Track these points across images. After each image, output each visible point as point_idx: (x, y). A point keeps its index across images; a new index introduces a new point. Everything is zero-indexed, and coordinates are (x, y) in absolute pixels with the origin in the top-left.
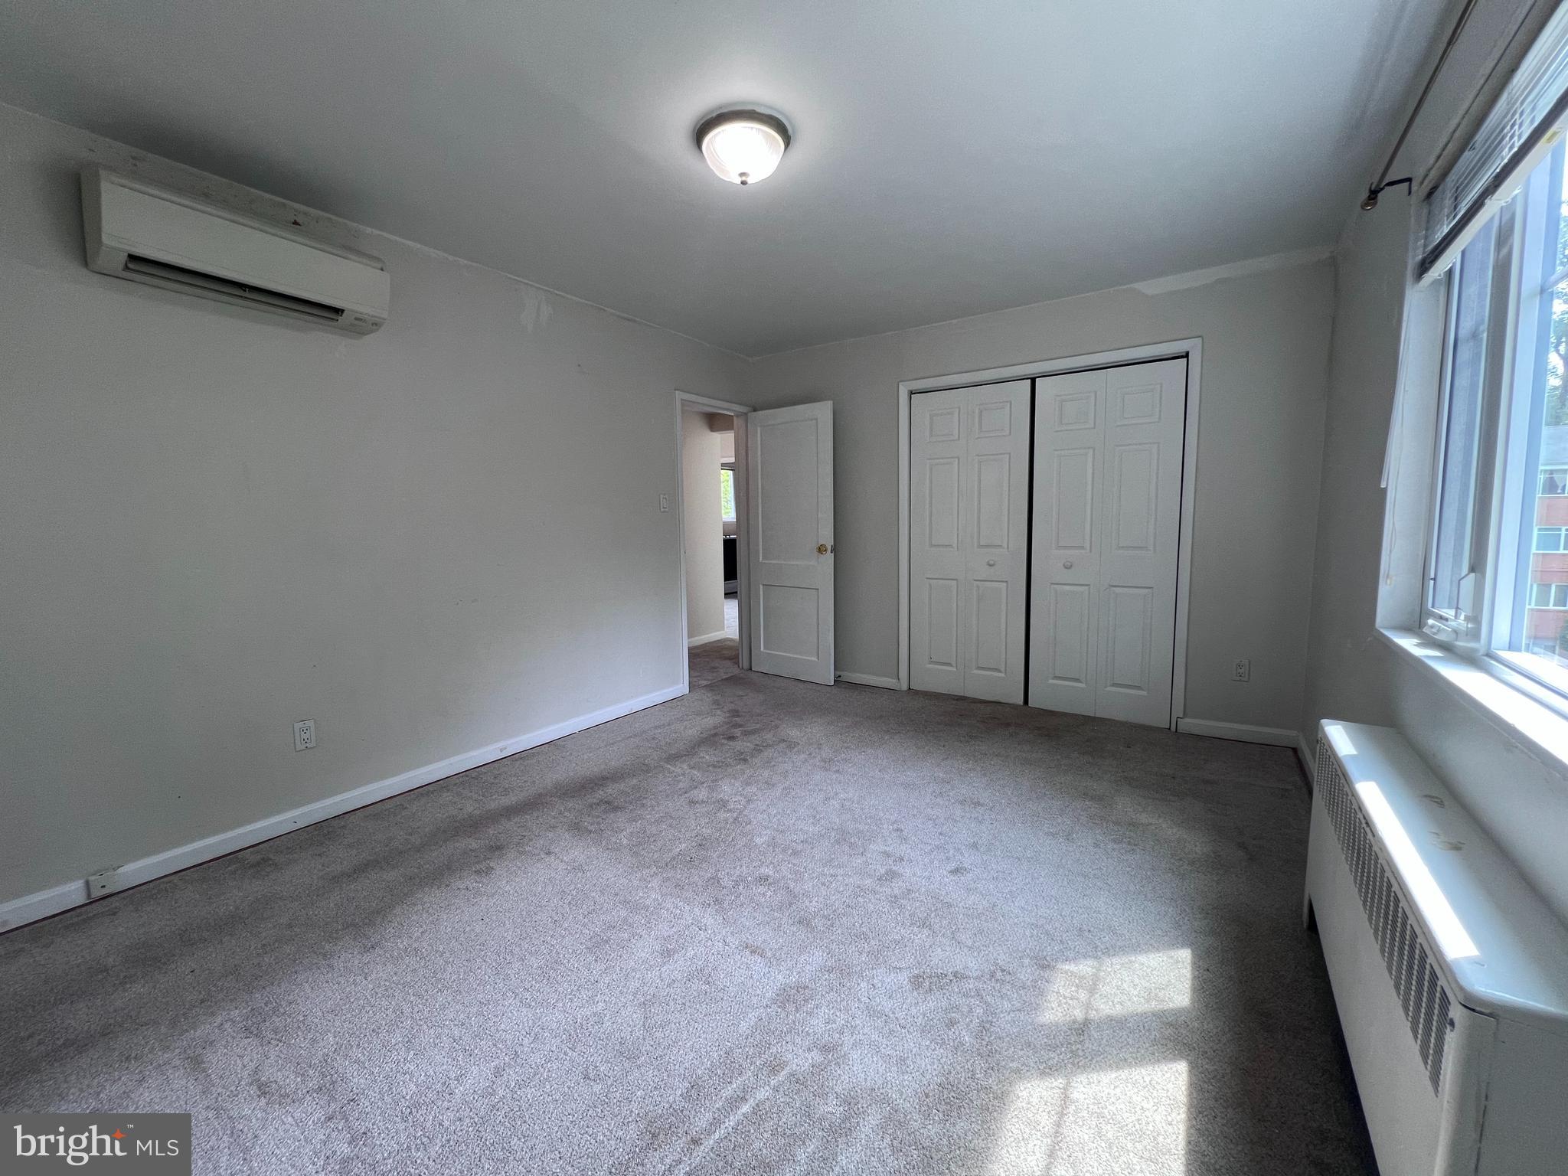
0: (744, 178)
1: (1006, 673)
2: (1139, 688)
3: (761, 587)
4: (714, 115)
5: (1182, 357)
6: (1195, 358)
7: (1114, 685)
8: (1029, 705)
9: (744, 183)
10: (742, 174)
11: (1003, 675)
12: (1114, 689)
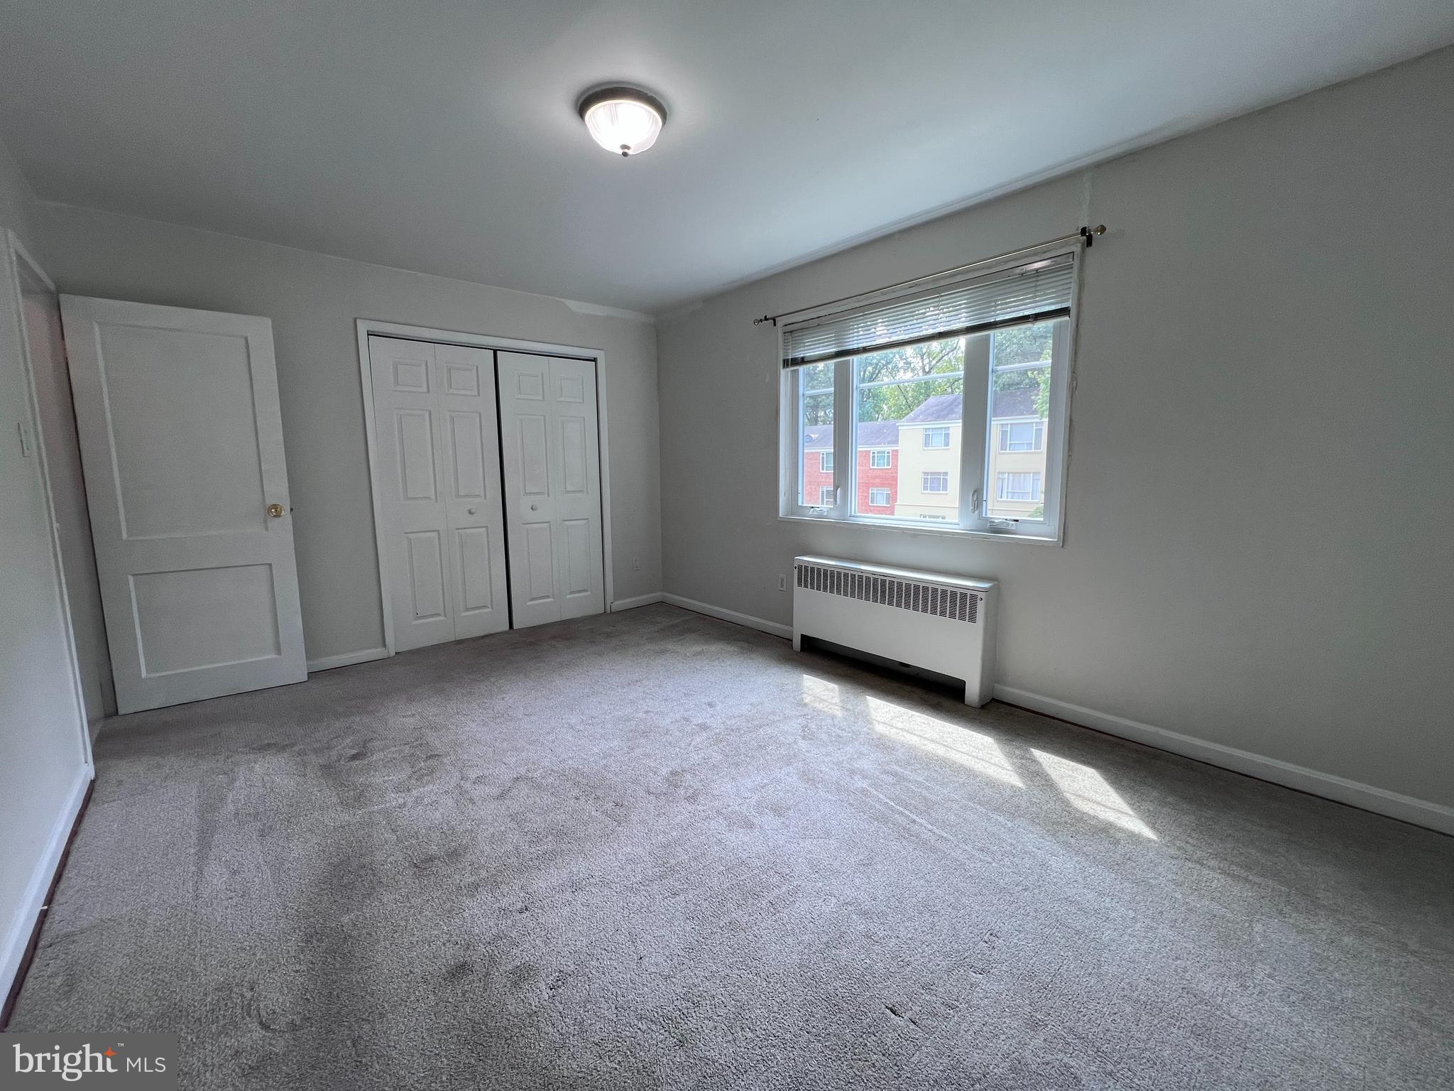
0: (626, 151)
1: (492, 608)
2: (585, 591)
3: (131, 579)
4: (650, 94)
5: (592, 360)
6: (601, 363)
7: (572, 593)
8: (515, 628)
9: (625, 154)
10: (625, 147)
11: (490, 610)
12: (571, 596)
